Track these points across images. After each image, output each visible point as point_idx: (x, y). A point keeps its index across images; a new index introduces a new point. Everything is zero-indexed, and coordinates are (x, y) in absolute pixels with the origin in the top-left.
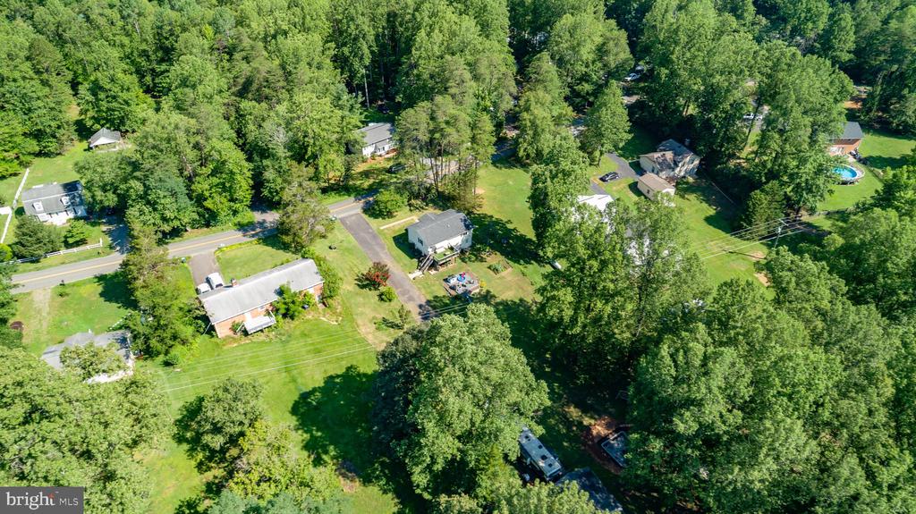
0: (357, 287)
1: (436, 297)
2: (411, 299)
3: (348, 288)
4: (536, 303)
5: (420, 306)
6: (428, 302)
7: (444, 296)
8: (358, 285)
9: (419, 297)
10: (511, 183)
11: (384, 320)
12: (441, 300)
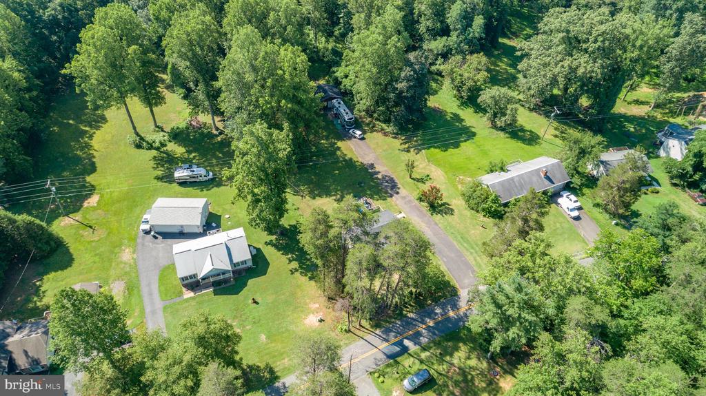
0: (449, 202)
1: (383, 200)
2: (404, 198)
3: (456, 202)
4: (302, 196)
5: (398, 193)
6: (391, 196)
7: (378, 200)
8: (448, 205)
9: (397, 199)
10: (263, 337)
11: (424, 183)
12: (380, 198)
